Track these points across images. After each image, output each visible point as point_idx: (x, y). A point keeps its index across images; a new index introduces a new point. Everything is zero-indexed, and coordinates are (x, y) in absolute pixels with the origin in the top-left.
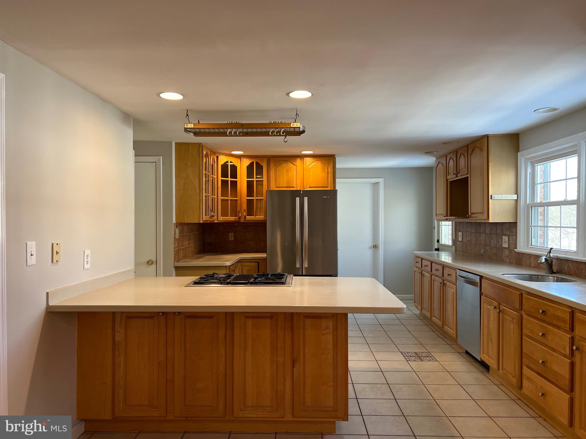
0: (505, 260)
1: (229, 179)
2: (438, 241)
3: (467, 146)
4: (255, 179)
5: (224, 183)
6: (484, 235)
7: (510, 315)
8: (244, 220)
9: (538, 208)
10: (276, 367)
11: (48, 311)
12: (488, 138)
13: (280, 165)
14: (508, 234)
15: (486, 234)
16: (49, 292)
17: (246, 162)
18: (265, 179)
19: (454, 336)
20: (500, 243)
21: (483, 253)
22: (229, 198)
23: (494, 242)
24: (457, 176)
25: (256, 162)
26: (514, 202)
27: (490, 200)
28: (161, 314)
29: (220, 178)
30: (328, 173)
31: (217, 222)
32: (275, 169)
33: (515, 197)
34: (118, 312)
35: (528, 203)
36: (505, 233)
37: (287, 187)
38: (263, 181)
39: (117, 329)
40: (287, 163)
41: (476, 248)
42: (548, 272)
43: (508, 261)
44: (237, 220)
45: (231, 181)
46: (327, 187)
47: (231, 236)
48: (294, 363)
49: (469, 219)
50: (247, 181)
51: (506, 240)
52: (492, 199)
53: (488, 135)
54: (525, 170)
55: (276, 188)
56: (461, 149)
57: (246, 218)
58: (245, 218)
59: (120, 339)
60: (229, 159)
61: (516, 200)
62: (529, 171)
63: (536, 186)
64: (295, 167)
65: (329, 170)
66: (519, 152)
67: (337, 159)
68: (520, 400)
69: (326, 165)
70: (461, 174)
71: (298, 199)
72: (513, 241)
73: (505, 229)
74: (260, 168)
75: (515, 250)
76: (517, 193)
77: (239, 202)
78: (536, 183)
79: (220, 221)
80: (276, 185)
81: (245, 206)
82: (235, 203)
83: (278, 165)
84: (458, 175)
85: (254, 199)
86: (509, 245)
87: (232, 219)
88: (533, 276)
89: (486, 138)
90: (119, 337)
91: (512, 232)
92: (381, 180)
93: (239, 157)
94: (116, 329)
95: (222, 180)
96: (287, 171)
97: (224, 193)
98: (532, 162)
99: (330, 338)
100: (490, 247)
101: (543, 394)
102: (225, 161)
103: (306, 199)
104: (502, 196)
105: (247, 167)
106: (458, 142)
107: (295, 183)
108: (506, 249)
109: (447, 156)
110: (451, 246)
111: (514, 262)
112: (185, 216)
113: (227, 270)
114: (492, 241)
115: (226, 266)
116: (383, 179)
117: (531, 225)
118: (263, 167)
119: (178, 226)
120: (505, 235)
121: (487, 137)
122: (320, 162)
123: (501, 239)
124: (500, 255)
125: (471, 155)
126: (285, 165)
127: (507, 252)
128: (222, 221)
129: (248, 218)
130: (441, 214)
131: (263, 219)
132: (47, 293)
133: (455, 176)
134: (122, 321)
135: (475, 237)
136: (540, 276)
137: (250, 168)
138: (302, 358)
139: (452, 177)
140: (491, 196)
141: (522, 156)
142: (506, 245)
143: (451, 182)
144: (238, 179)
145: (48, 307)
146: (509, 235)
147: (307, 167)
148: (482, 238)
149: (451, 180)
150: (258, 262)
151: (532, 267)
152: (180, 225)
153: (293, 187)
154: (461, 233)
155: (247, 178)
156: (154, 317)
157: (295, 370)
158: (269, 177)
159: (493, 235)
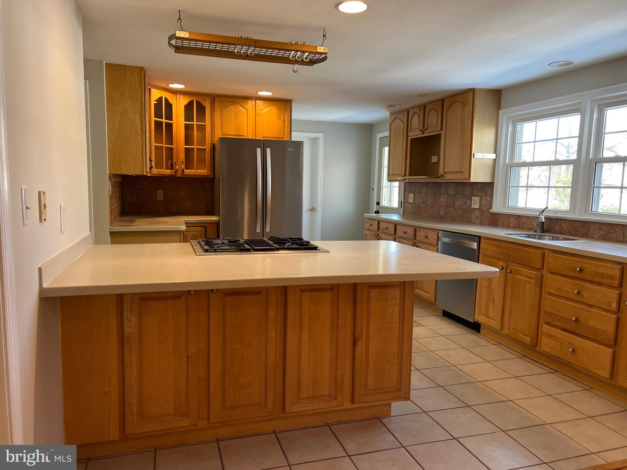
0: (473, 221)
1: (164, 120)
2: (378, 204)
3: (442, 101)
4: (195, 123)
5: (158, 125)
6: (446, 196)
7: (525, 275)
8: (181, 175)
9: (516, 169)
10: (335, 348)
11: (42, 296)
12: (474, 92)
13: (226, 107)
14: (480, 194)
15: (449, 195)
16: (42, 267)
17: (183, 101)
18: (208, 123)
19: (433, 300)
20: (469, 204)
21: (443, 214)
22: (164, 145)
23: (460, 203)
24: (423, 133)
25: (197, 101)
26: (492, 161)
27: (472, 158)
28: (193, 293)
29: (153, 119)
30: (284, 120)
31: (150, 175)
32: (221, 112)
33: (493, 156)
34: (127, 294)
35: (507, 163)
36: (475, 193)
37: (235, 135)
38: (205, 125)
39: (127, 316)
40: (237, 105)
41: (434, 210)
42: (540, 232)
43: (478, 222)
44: (174, 174)
45: (166, 123)
46: (284, 138)
47: (160, 195)
48: (355, 342)
49: (441, 178)
50: (185, 124)
51: (476, 201)
52: (475, 157)
53: (474, 88)
54: (506, 129)
55: (222, 135)
56: (432, 103)
57: (185, 172)
58: (183, 171)
59: (131, 330)
60: (164, 95)
61: (495, 160)
62: (510, 130)
63: (516, 145)
64: (245, 110)
65: (286, 118)
66: (500, 109)
67: (293, 105)
68: (527, 357)
69: (281, 111)
70: (429, 130)
71: (259, 151)
72: (486, 202)
73: (476, 190)
74: (201, 109)
75: (490, 210)
76: (495, 152)
77: (175, 151)
78: (516, 142)
79: (154, 174)
80: (222, 132)
81: (182, 156)
82: (170, 151)
83: (224, 107)
84: (425, 132)
85: (194, 148)
86: (480, 205)
87: (168, 172)
88: (531, 236)
89: (472, 92)
90: (130, 328)
91: (486, 193)
92: (320, 135)
93: (175, 92)
94: (125, 317)
95: (155, 121)
96: (236, 115)
97: (158, 138)
98: (513, 121)
99: (397, 309)
100: (453, 209)
101: (573, 351)
102: (159, 96)
103: (268, 151)
104: (483, 155)
105: (185, 106)
106: (434, 95)
107: (246, 130)
108: (475, 211)
109: (409, 111)
110: (397, 209)
111: (487, 223)
112: (123, 164)
113: (181, 236)
114: (457, 203)
115: (180, 231)
116: (323, 134)
117: (509, 185)
118: (205, 107)
119: (112, 178)
120: (476, 196)
121: (473, 90)
122: (275, 107)
123: (469, 200)
124: (467, 216)
125: (447, 110)
126: (233, 107)
127: (477, 213)
128: (156, 174)
129: (187, 172)
130: (399, 175)
131: (206, 174)
132: (40, 270)
133: (421, 133)
134: (134, 305)
135: (432, 199)
136: (537, 236)
137: (188, 107)
138: (364, 334)
139: (415, 134)
140: (474, 154)
141: (504, 114)
142: (477, 206)
143: (412, 140)
144: (174, 122)
145: (42, 290)
146: (481, 196)
147: (260, 112)
148: (442, 199)
149: (413, 137)
150: (206, 227)
151: (511, 227)
152: (113, 176)
153: (244, 136)
154: (413, 194)
155: (185, 121)
156: (181, 297)
157: (357, 349)
158: (213, 122)
159: (458, 197)
